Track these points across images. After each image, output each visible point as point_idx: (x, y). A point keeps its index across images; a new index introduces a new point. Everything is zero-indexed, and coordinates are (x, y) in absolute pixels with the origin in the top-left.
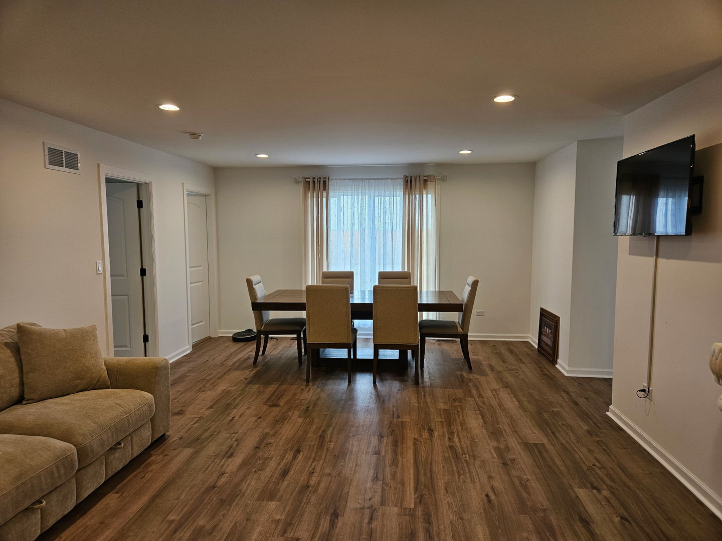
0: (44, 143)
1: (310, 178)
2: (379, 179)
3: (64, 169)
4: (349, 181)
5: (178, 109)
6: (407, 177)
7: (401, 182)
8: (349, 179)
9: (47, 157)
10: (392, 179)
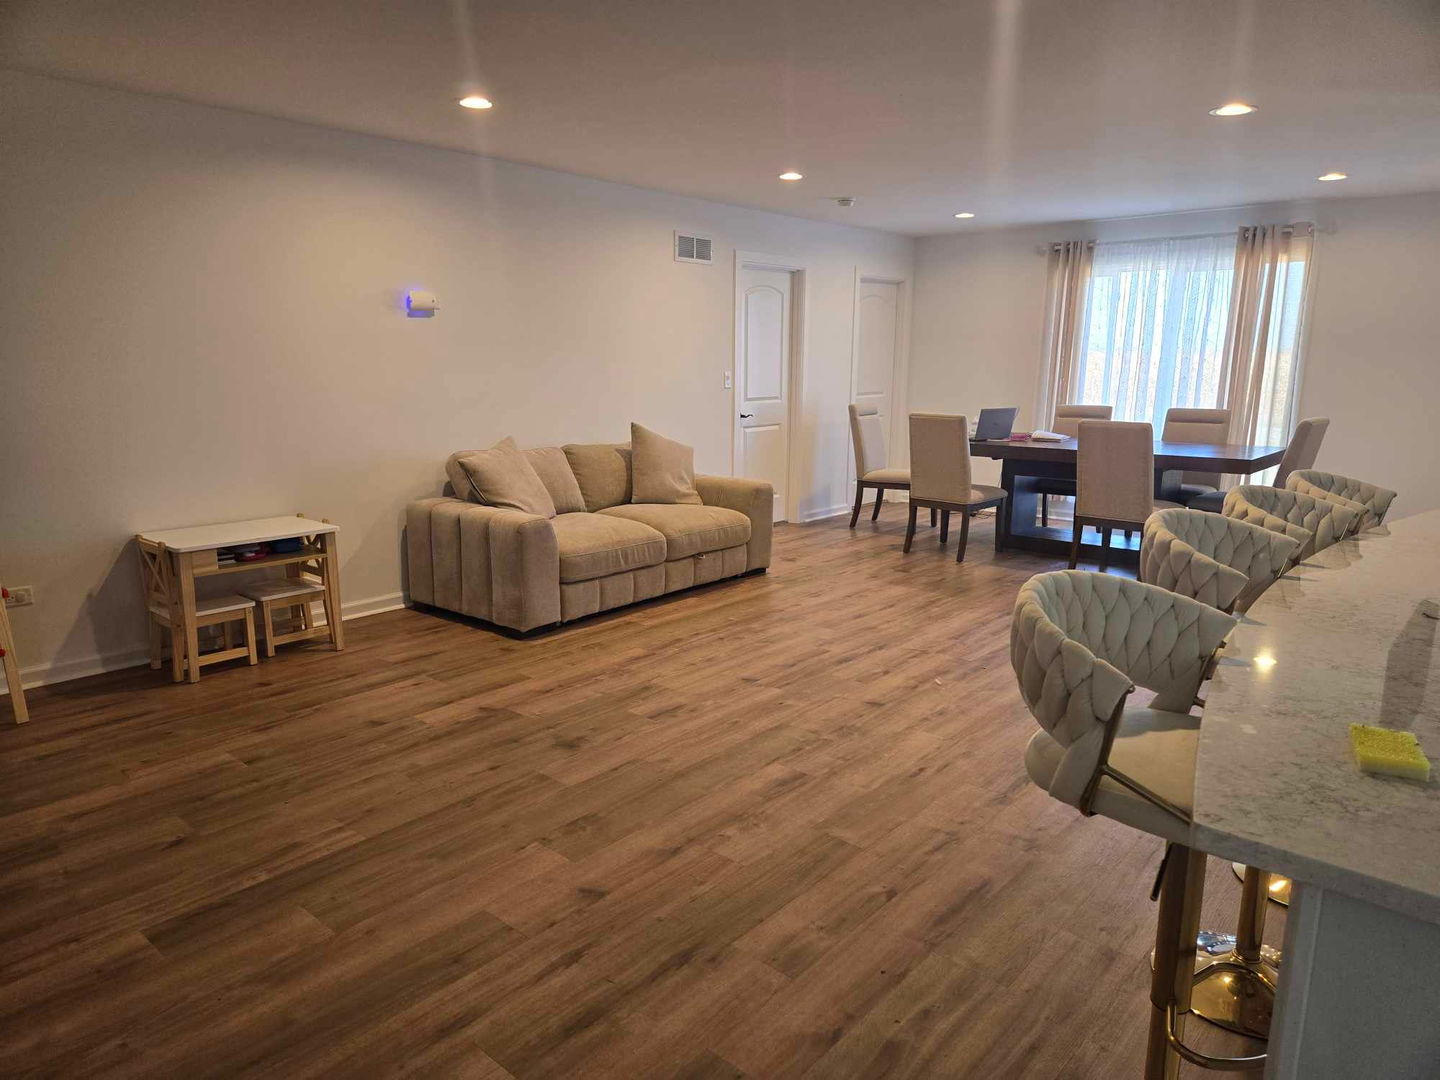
0: (674, 232)
1: (1060, 245)
2: (1189, 238)
3: (695, 260)
4: (1131, 246)
5: (800, 177)
6: (1247, 230)
7: (1235, 240)
8: (1132, 241)
9: (677, 249)
10: (1214, 236)
